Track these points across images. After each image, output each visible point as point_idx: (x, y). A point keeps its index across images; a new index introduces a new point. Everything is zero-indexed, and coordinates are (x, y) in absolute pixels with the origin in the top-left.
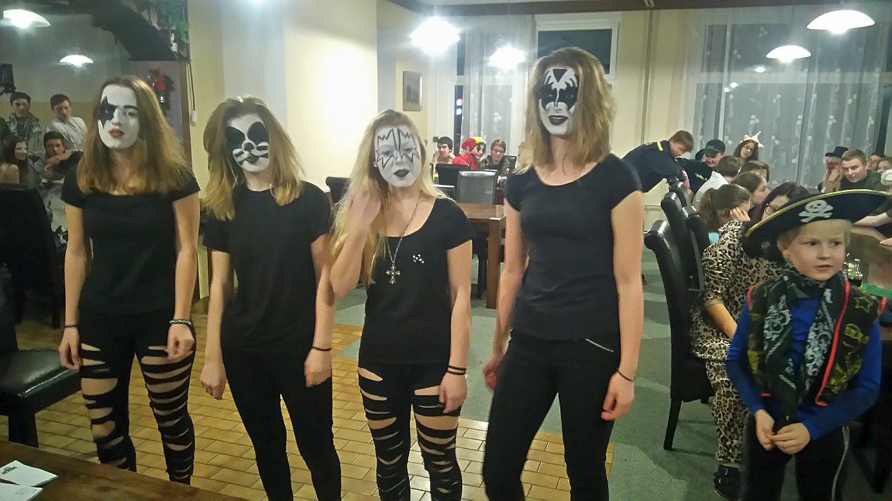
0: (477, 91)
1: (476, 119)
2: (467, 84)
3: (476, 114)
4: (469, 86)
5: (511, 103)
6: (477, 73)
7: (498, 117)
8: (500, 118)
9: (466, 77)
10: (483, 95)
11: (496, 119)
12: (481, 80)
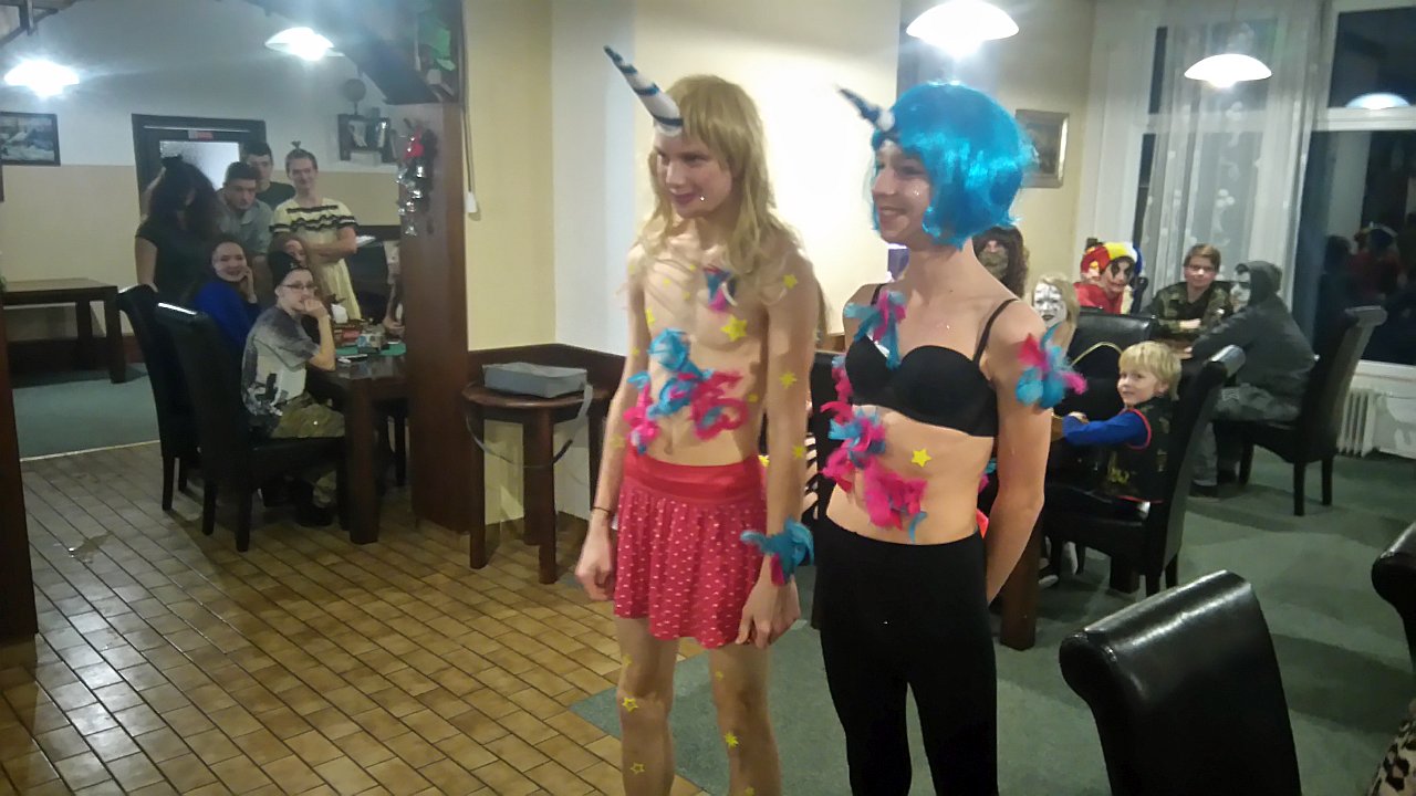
0: (1184, 143)
1: (1177, 203)
2: (1164, 131)
3: (1178, 193)
4: (1168, 135)
5: (1256, 170)
6: (1187, 108)
7: (1225, 200)
8: (1231, 201)
9: (1163, 115)
10: (1197, 154)
11: (1220, 204)
12: (1194, 122)
